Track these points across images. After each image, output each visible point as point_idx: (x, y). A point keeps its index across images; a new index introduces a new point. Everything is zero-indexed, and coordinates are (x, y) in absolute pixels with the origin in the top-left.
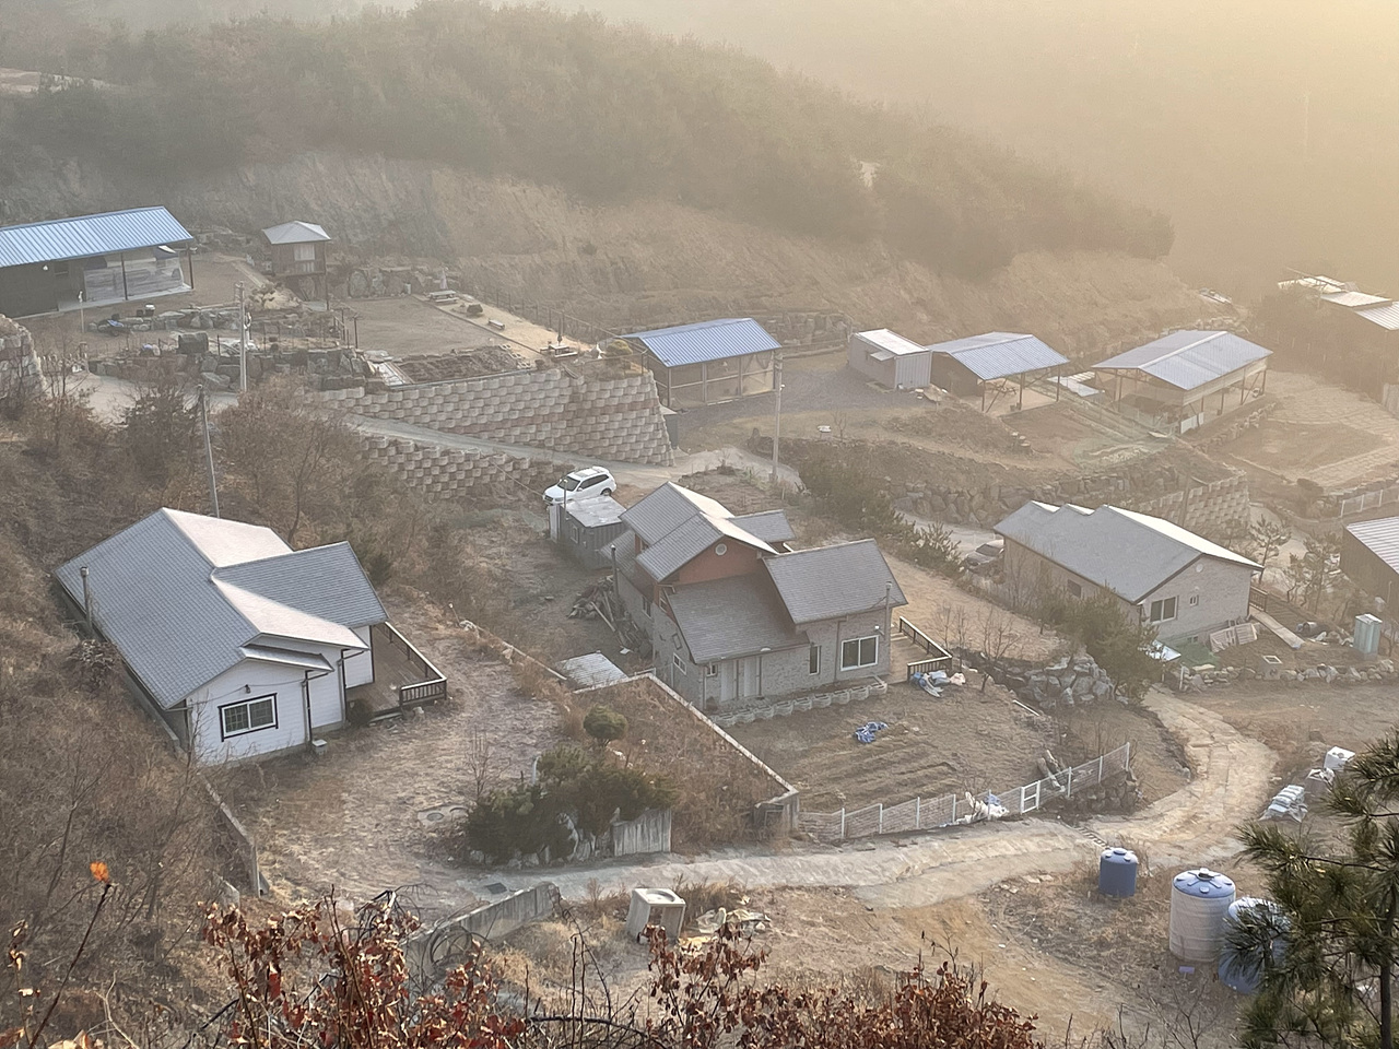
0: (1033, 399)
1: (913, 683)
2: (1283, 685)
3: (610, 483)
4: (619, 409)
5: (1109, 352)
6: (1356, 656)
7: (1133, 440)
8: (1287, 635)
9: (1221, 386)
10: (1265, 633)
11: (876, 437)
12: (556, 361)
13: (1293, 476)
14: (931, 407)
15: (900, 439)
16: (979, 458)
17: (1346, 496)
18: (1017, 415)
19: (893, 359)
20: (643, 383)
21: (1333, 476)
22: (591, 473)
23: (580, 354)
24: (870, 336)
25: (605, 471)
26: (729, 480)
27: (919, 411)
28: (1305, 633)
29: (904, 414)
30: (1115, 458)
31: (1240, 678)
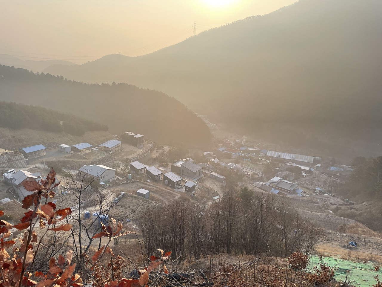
0: (88, 151)
1: (62, 194)
2: (119, 185)
3: (15, 171)
4: (17, 160)
5: (100, 144)
6: (129, 180)
7: (102, 155)
8: (120, 178)
9: (116, 147)
10: (118, 179)
11: (62, 159)
12: (5, 154)
13: (125, 158)
14: (71, 154)
15: (66, 159)
16: (78, 160)
17: (132, 159)
18: (86, 154)
19: (65, 148)
20: (21, 156)
21: (130, 157)
22: (11, 170)
23: (10, 153)
24: (61, 145)
25: (14, 170)
26: (36, 168)
27: (69, 155)
28: (123, 178)
29: (67, 156)
30: (99, 158)
31: (113, 185)
